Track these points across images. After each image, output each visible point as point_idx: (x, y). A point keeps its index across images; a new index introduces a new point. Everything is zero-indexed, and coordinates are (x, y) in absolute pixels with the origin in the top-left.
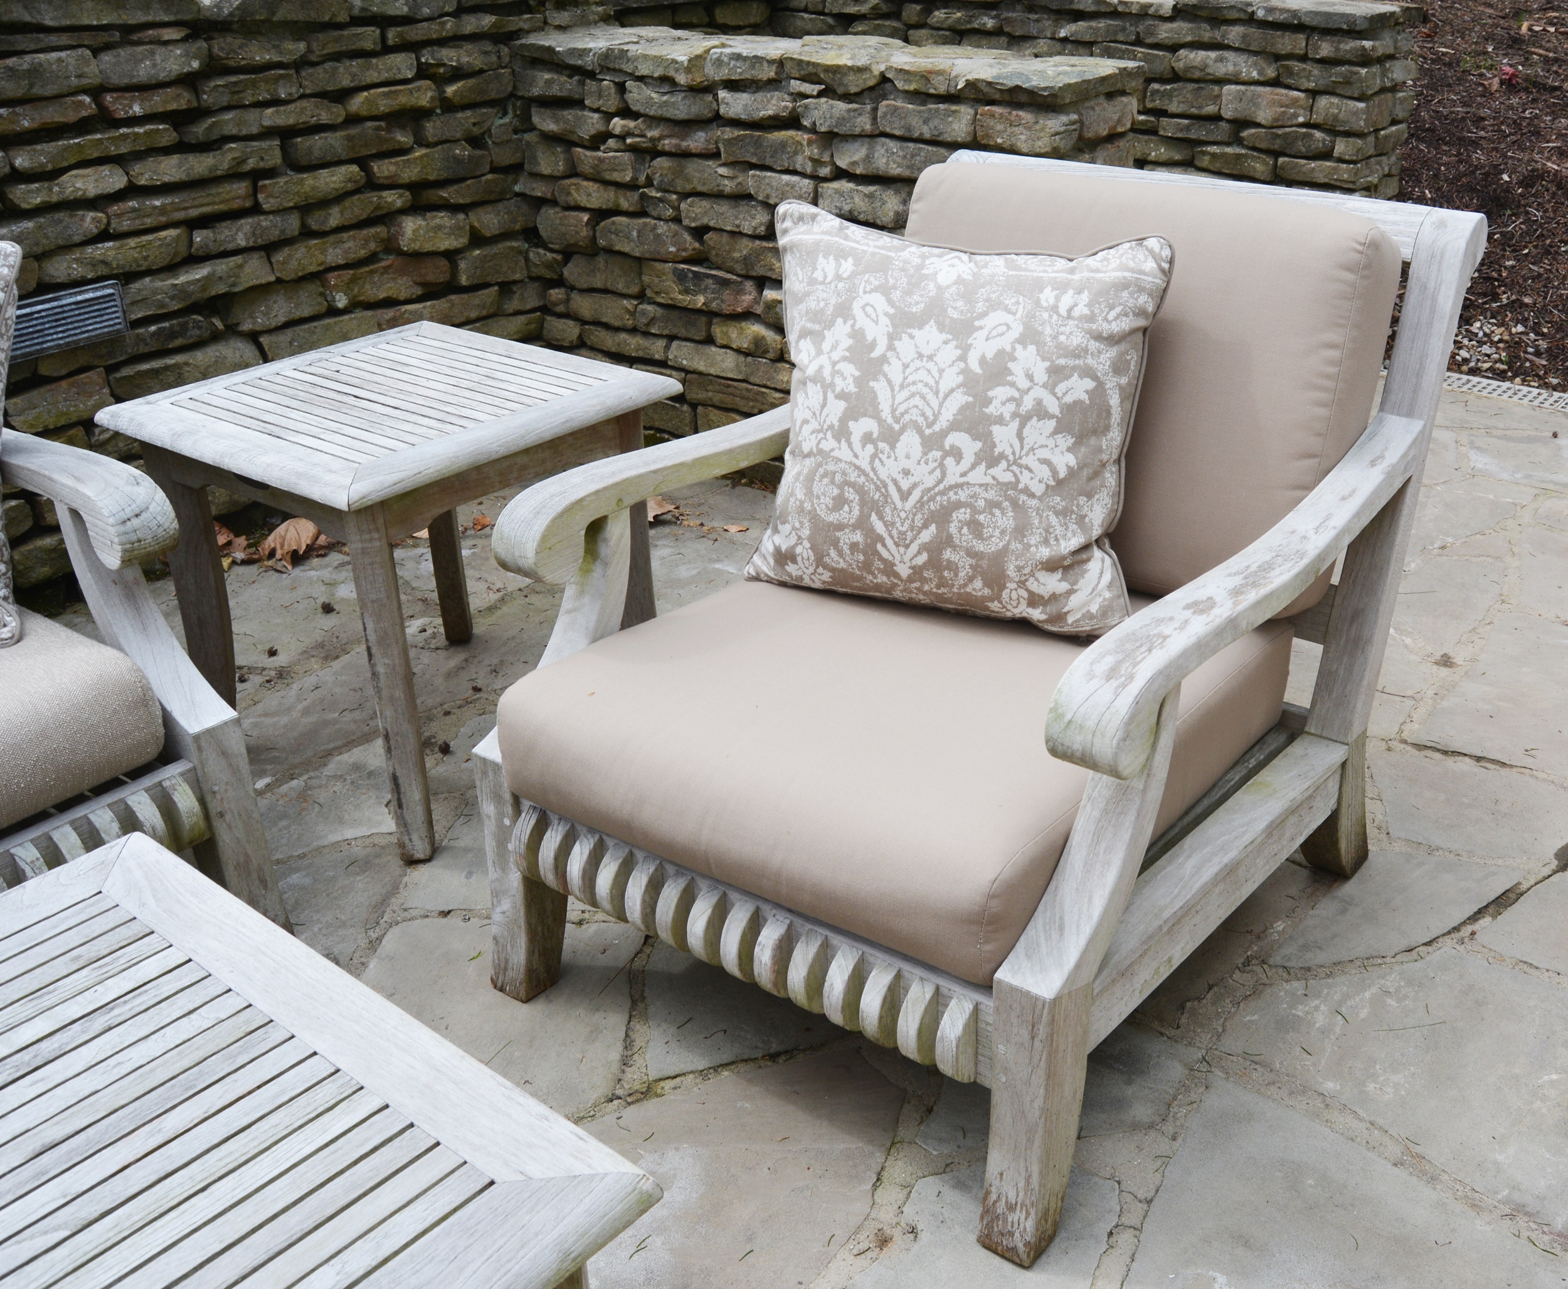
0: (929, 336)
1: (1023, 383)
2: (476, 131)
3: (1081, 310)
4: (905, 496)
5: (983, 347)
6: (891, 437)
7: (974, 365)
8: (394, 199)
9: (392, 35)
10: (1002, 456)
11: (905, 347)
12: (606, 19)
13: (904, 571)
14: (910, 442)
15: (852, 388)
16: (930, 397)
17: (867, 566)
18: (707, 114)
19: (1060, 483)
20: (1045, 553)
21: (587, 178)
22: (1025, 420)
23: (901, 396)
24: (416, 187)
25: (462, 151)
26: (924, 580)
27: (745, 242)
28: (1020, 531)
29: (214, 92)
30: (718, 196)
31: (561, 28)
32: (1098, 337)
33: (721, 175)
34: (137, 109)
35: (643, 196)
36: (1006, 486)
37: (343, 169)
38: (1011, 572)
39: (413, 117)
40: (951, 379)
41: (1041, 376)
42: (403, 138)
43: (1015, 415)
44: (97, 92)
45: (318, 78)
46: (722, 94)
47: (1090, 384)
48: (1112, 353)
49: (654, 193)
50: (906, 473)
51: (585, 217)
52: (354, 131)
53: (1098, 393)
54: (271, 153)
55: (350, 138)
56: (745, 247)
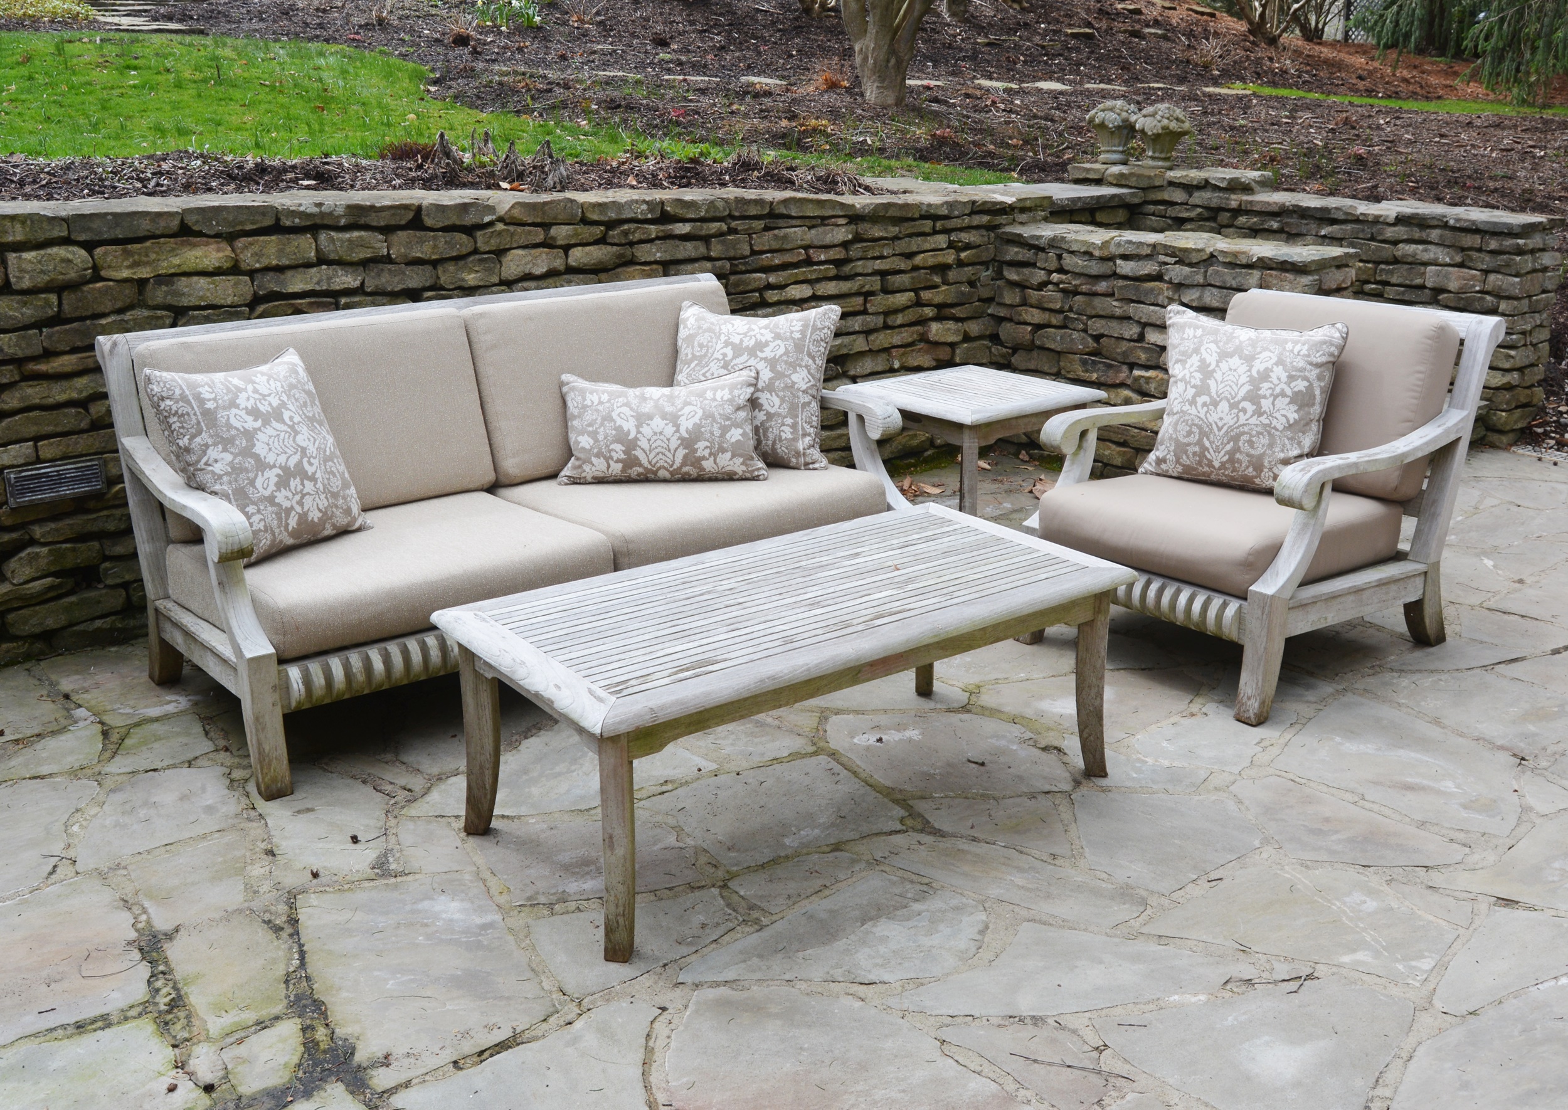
0: (1235, 361)
1: (1276, 381)
2: (973, 278)
3: (1304, 352)
4: (1220, 429)
5: (1258, 366)
6: (1215, 404)
7: (1255, 374)
8: (929, 312)
9: (939, 225)
10: (1265, 412)
11: (1224, 366)
12: (1046, 219)
13: (1217, 464)
14: (1224, 406)
15: (1199, 383)
16: (1234, 386)
17: (1200, 463)
18: (1109, 272)
19: (1290, 426)
20: (1282, 455)
21: (1032, 306)
22: (1276, 397)
23: (1220, 387)
24: (940, 306)
25: (965, 288)
26: (1226, 469)
27: (1125, 342)
28: (1271, 445)
29: (855, 251)
30: (1112, 317)
31: (1022, 223)
32: (1311, 364)
33: (1115, 306)
34: (823, 258)
35: (1066, 317)
36: (1267, 425)
37: (907, 294)
38: (1266, 464)
39: (942, 269)
40: (1244, 379)
41: (1284, 378)
42: (937, 279)
43: (1271, 395)
44: (806, 248)
45: (903, 246)
46: (1119, 262)
47: (1306, 384)
48: (1317, 371)
49: (1072, 315)
50: (1221, 419)
51: (1029, 328)
52: (915, 274)
53: (1310, 388)
54: (875, 283)
55: (913, 278)
56: (1124, 346)
